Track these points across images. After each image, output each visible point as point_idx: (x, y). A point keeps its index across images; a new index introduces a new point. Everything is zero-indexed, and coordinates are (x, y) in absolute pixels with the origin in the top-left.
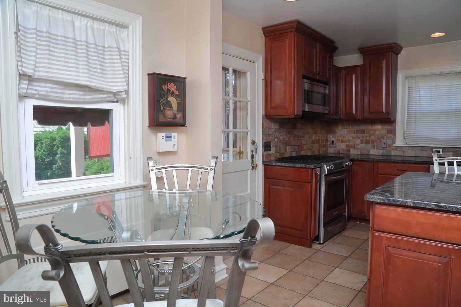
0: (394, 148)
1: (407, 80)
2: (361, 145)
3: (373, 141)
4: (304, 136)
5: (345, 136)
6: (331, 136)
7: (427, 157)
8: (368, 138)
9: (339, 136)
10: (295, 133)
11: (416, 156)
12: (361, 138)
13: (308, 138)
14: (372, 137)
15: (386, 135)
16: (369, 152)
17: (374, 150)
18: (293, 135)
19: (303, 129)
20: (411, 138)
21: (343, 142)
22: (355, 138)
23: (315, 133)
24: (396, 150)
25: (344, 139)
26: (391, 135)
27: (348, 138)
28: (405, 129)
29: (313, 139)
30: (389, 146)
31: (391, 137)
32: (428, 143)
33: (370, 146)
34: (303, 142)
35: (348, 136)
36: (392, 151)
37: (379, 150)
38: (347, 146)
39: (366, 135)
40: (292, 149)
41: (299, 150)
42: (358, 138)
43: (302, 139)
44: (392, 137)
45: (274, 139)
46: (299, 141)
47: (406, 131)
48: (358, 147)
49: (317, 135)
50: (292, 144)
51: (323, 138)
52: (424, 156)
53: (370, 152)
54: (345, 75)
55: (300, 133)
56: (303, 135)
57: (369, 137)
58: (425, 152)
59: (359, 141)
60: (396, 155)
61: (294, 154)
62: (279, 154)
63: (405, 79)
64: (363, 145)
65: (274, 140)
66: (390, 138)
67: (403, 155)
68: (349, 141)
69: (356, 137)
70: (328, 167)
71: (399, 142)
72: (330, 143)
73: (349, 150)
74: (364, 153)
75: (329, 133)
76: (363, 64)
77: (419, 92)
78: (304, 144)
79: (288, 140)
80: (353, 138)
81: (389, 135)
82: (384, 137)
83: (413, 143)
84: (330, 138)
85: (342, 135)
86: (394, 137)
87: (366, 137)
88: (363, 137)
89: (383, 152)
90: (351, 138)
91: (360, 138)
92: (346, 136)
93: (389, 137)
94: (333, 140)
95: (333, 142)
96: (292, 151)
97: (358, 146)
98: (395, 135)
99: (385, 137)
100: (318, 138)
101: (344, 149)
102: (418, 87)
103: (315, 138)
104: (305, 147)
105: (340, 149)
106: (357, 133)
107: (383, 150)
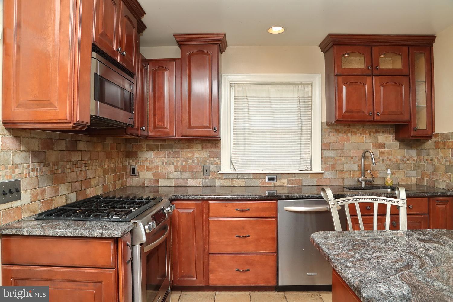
0: (219, 176)
1: (233, 87)
2: (175, 173)
3: (191, 168)
4: (91, 162)
5: (152, 161)
6: (131, 161)
7: (260, 186)
8: (184, 164)
9: (143, 161)
10: (73, 159)
11: (247, 185)
12: (175, 164)
13: (98, 166)
14: (190, 162)
15: (208, 159)
16: (186, 182)
17: (193, 180)
18: (70, 163)
19: (90, 151)
20: (239, 162)
21: (148, 169)
22: (166, 163)
23: (109, 156)
24: (222, 178)
25: (151, 166)
26: (214, 159)
27: (156, 163)
28: (232, 150)
29: (106, 167)
30: (213, 174)
31: (215, 161)
32: (260, 168)
33: (187, 174)
34: (90, 174)
35: (157, 161)
36: (217, 181)
37: (199, 180)
38: (155, 175)
39: (182, 159)
40: (70, 188)
41: (83, 188)
42: (170, 164)
43: (87, 168)
44: (217, 161)
45: (29, 174)
46: (83, 173)
47: (233, 154)
48: (171, 176)
49: (112, 161)
50: (69, 180)
51: (120, 165)
52: (256, 185)
53: (188, 183)
54: (154, 71)
55: (82, 159)
56: (89, 162)
57: (186, 162)
58: (257, 180)
59: (171, 168)
60: (222, 185)
61: (73, 198)
62: (42, 203)
63: (231, 85)
64: (178, 174)
65: (29, 176)
66: (214, 163)
67: (231, 185)
68: (157, 168)
69: (168, 162)
70: (147, 227)
71: (225, 168)
72: (129, 171)
73: (158, 181)
74: (180, 185)
75: (128, 157)
76: (180, 57)
77: (247, 103)
78: (91, 177)
79: (60, 172)
80: (163, 163)
81: (212, 159)
82: (206, 161)
83: (243, 169)
84: (129, 163)
85: (147, 159)
86: (219, 161)
87: (182, 161)
88: (177, 162)
89: (205, 182)
90: (160, 164)
91: (173, 164)
92: (154, 161)
93: (212, 161)
94: (133, 167)
95: (134, 170)
96: (70, 192)
97: (170, 174)
98: (220, 158)
99: (208, 161)
100: (112, 165)
101: (150, 180)
102: (247, 97)
103: (108, 165)
104: (93, 183)
105: (145, 180)
106: (169, 157)
107: (205, 179)
